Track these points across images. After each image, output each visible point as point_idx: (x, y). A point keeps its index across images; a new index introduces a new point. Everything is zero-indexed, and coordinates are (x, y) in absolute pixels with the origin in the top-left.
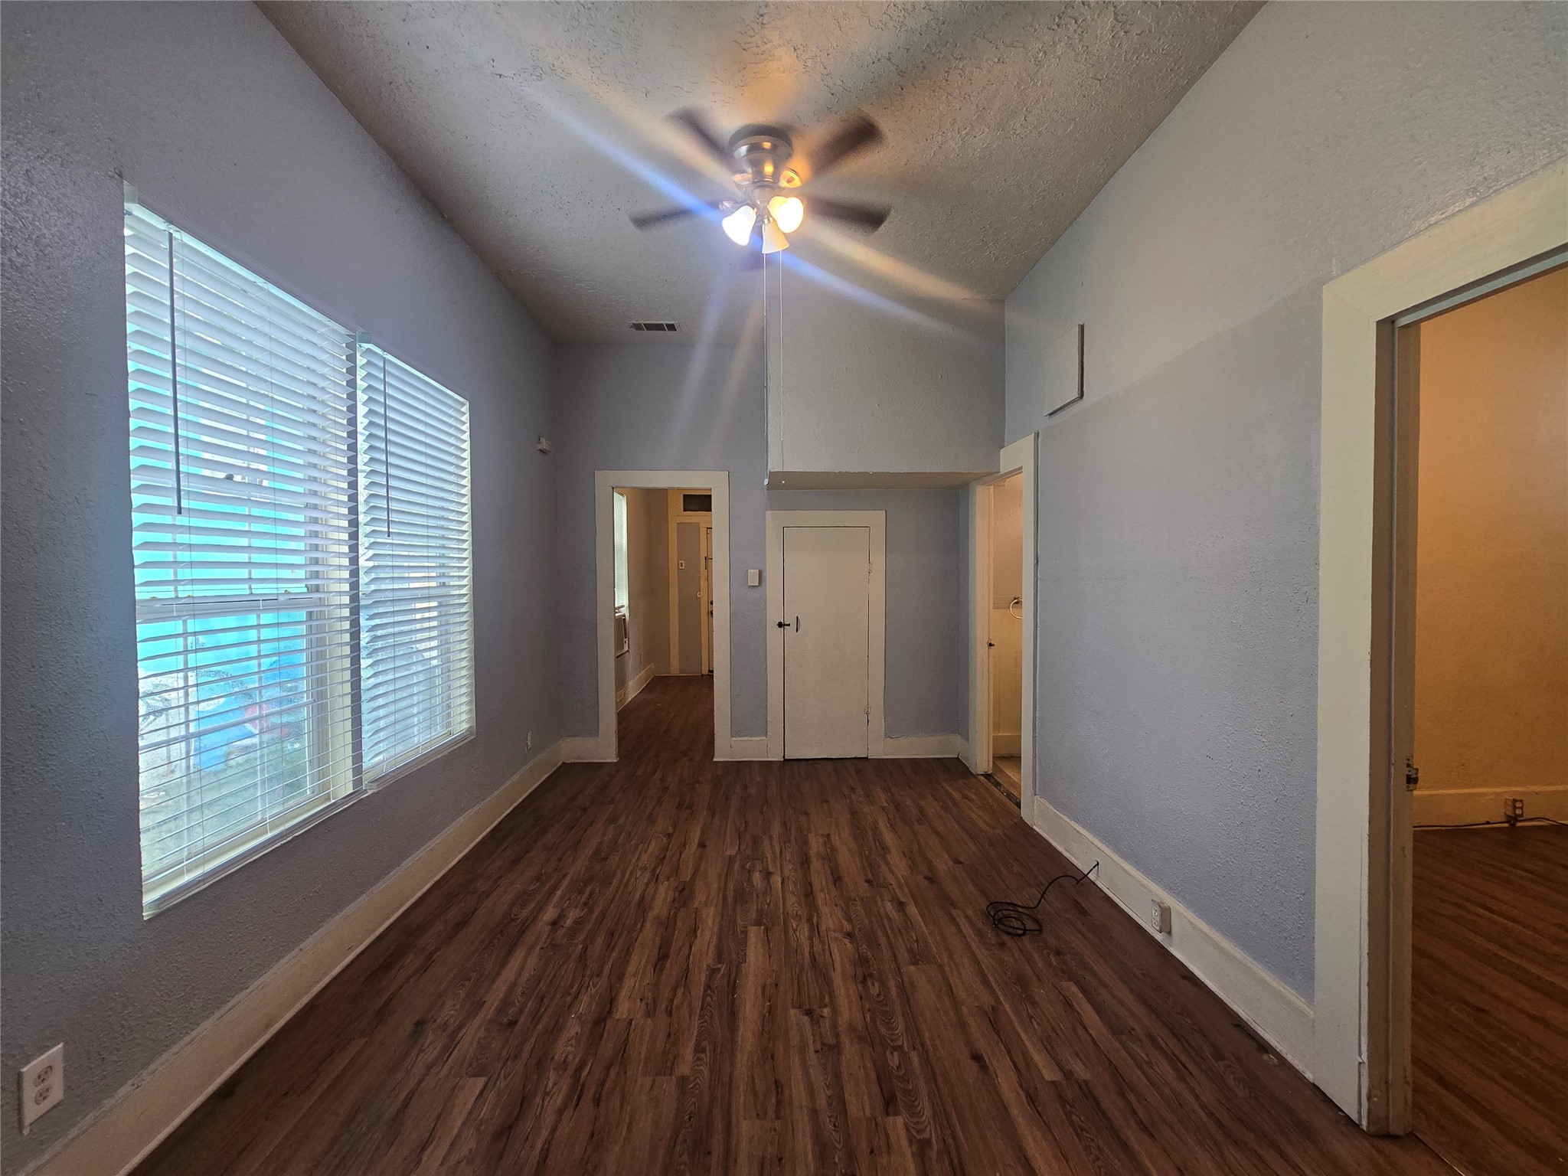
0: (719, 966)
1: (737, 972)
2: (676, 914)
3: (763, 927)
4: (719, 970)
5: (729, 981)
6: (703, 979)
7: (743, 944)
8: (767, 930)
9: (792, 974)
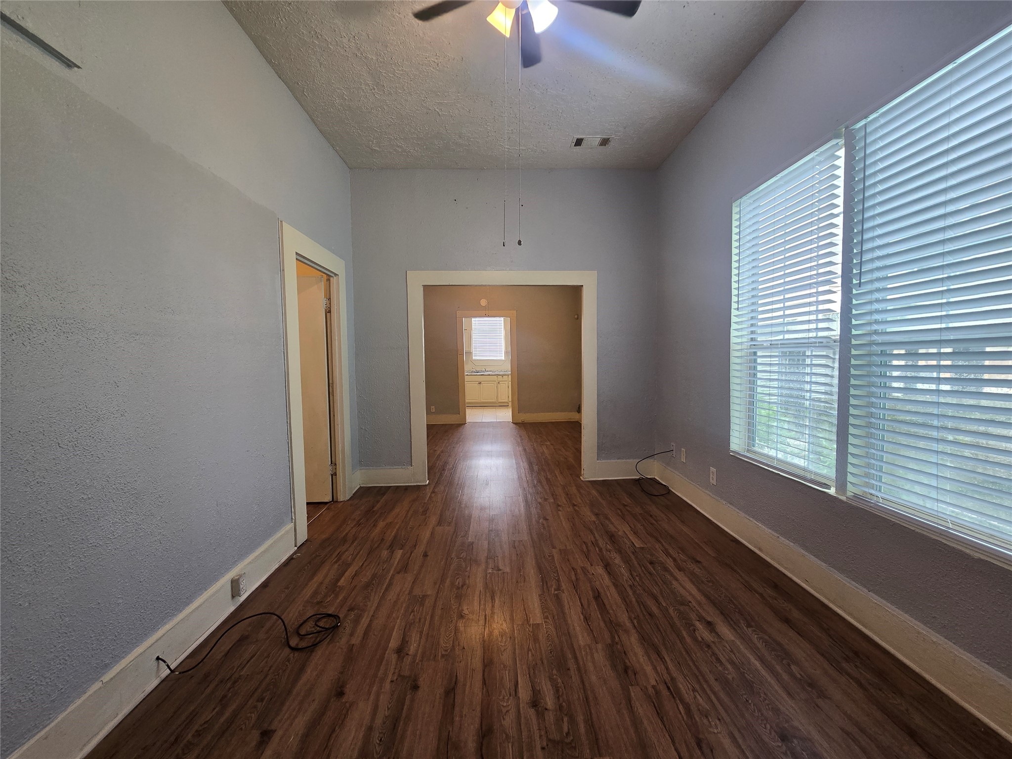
0: (556, 592)
1: (543, 588)
2: (613, 638)
3: (531, 622)
4: (555, 590)
5: (547, 584)
6: (563, 584)
7: (544, 608)
8: (528, 621)
9: (508, 589)
